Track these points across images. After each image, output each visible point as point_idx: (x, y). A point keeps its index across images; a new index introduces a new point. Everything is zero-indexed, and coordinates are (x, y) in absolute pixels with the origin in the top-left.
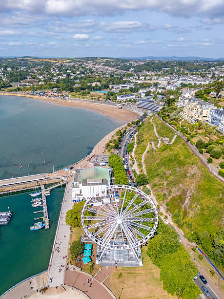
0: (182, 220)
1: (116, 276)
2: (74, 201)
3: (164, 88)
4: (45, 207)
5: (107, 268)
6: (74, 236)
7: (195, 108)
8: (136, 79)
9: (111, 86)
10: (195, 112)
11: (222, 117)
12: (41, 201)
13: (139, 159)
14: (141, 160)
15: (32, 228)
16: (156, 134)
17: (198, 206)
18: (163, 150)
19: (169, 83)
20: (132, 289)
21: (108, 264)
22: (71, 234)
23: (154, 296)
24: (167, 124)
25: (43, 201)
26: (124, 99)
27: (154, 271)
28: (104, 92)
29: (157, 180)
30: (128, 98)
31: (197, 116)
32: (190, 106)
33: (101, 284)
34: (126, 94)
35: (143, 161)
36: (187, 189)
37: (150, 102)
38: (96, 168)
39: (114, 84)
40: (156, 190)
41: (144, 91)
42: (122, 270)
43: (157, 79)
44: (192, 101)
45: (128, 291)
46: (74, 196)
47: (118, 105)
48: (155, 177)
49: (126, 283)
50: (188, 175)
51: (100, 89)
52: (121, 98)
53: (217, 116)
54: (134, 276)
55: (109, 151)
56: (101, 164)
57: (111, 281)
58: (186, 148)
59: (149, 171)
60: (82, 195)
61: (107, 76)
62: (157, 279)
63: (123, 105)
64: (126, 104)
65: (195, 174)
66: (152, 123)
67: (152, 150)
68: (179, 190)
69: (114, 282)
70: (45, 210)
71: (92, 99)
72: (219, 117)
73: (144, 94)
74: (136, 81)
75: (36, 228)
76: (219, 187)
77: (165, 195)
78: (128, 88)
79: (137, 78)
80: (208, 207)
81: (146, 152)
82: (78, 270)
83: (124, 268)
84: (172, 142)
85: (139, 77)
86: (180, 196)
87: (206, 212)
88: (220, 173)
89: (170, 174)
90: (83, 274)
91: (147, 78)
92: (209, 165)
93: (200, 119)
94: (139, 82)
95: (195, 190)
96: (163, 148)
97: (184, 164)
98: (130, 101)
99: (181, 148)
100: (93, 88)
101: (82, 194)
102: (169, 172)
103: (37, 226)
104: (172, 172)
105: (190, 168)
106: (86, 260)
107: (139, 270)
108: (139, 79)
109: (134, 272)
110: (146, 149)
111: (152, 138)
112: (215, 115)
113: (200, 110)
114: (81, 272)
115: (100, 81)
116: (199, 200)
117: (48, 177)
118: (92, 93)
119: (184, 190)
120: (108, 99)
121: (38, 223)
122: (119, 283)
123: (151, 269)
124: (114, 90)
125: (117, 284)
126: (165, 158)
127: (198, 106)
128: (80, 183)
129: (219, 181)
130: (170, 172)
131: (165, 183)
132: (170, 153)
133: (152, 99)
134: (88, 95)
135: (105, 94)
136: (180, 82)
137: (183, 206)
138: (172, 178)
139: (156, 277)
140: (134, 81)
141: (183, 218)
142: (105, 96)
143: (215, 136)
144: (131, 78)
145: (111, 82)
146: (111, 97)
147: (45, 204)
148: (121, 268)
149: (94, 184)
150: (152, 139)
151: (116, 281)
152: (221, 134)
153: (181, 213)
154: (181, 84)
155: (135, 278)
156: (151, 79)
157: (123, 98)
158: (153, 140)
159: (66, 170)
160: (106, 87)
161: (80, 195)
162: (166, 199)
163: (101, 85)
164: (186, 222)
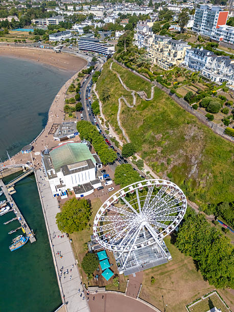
0: (192, 191)
1: (150, 282)
2: (55, 195)
3: (102, 22)
4: (17, 212)
5: (134, 275)
6: (77, 245)
7: (166, 49)
8: (63, 9)
9: (34, 21)
10: (166, 53)
11: (204, 60)
12: (8, 204)
13: (114, 122)
14: (117, 123)
15: (12, 248)
16: (125, 86)
17: (210, 174)
18: (144, 108)
19: (105, 14)
20: (173, 293)
21: (134, 270)
22: (72, 244)
23: (199, 293)
24: (134, 71)
25: (11, 203)
26: (59, 38)
27: (186, 261)
28: (29, 30)
29: (146, 147)
30: (64, 37)
31: (170, 58)
32: (157, 46)
33: (138, 299)
34: (59, 31)
35: (119, 123)
36: (191, 156)
37: (94, 41)
38: (71, 146)
39: (36, 18)
40: (148, 160)
41: (80, 26)
42: (152, 272)
43: (89, 9)
44: (159, 39)
45: (169, 298)
46: (53, 189)
47: (55, 48)
48: (142, 143)
49: (163, 287)
50: (186, 137)
51: (20, 26)
52: (54, 38)
53: (196, 58)
54: (168, 275)
55: (71, 115)
56: (69, 136)
57: (146, 291)
58: (172, 104)
59: (133, 136)
60: (65, 186)
61: (23, 6)
62: (192, 271)
63: (61, 48)
64: (64, 45)
65: (196, 136)
66: (115, 72)
67: (129, 109)
68: (180, 157)
69: (150, 291)
70: (19, 216)
71: (16, 41)
72: (200, 60)
73: (82, 31)
74: (65, 13)
75: (18, 246)
76: (229, 149)
77: (162, 164)
78: (57, 23)
79: (64, 7)
80: (220, 173)
81: (119, 112)
82: (102, 291)
83: (153, 268)
84: (152, 97)
85: (66, 7)
86: (183, 164)
87: (220, 179)
88: (227, 132)
89: (162, 138)
90: (110, 294)
91: (77, 8)
92: (209, 123)
93: (174, 63)
94: (69, 14)
95: (202, 156)
96: (142, 106)
97: (177, 125)
98: (68, 41)
99: (166, 104)
100: (11, 25)
101: (63, 184)
102: (159, 136)
103: (18, 243)
104: (163, 135)
105: (186, 128)
106: (107, 276)
107: (170, 266)
108: (67, 10)
109: (166, 270)
110: (117, 107)
111: (120, 92)
112: (193, 57)
113: (174, 51)
114: (106, 292)
115: (15, 14)
116: (209, 167)
117: (4, 167)
118: (12, 32)
119: (187, 157)
120: (38, 40)
121: (17, 238)
122: (156, 290)
123: (182, 261)
124: (39, 27)
125: (155, 292)
126: (150, 118)
127: (170, 46)
128: (57, 171)
129: (227, 142)
130: (161, 136)
131: (159, 150)
132: (154, 111)
133: (93, 37)
134: (7, 35)
135: (30, 33)
136: (117, 12)
137: (189, 176)
138: (165, 143)
139: (191, 269)
140: (62, 13)
141: (193, 189)
142: (33, 36)
143: (201, 84)
144: (57, 9)
145: (33, 16)
146: (40, 36)
147: (15, 207)
148: (150, 270)
149: (79, 170)
150: (122, 94)
151: (152, 289)
152: (208, 80)
153: (189, 184)
154: (119, 14)
155: (171, 278)
156: (81, 10)
157: (57, 38)
158: (124, 95)
159: (25, 152)
160: (28, 23)
161: (62, 186)
162: (166, 169)
163: (21, 20)
164: (197, 194)
